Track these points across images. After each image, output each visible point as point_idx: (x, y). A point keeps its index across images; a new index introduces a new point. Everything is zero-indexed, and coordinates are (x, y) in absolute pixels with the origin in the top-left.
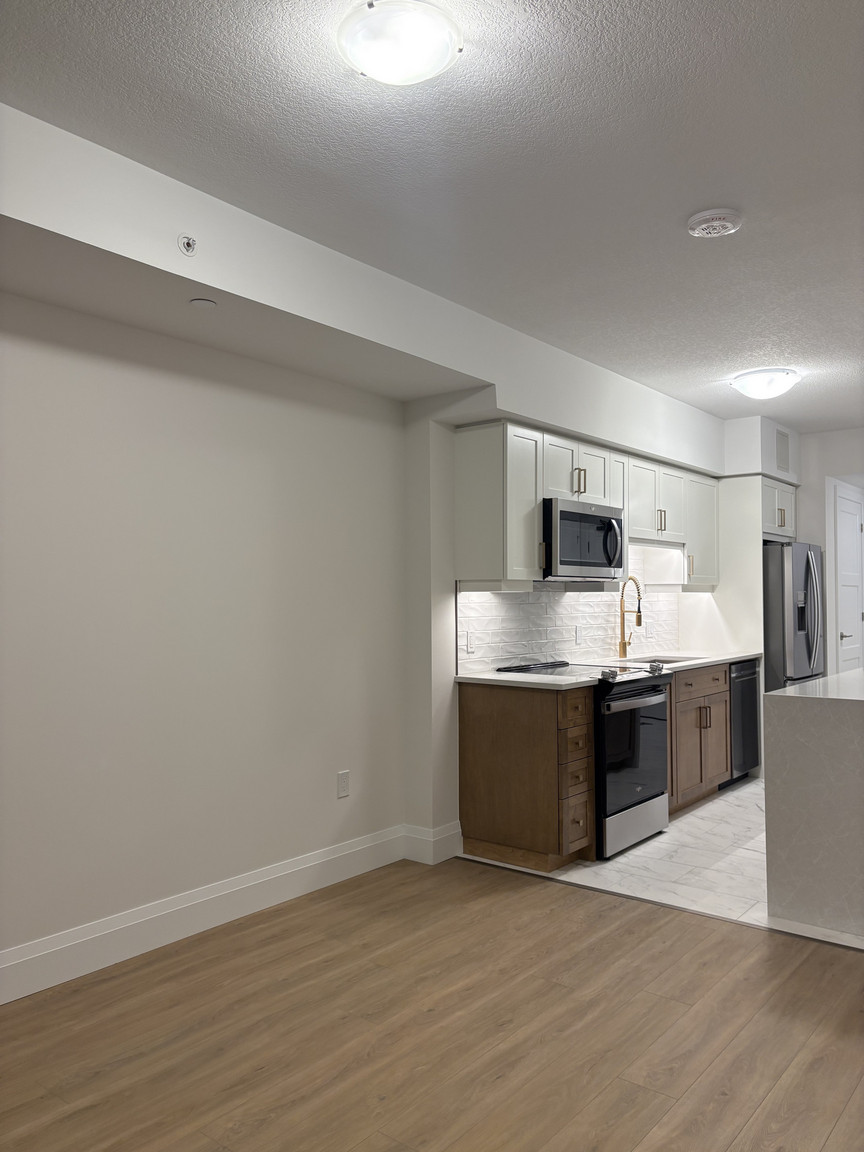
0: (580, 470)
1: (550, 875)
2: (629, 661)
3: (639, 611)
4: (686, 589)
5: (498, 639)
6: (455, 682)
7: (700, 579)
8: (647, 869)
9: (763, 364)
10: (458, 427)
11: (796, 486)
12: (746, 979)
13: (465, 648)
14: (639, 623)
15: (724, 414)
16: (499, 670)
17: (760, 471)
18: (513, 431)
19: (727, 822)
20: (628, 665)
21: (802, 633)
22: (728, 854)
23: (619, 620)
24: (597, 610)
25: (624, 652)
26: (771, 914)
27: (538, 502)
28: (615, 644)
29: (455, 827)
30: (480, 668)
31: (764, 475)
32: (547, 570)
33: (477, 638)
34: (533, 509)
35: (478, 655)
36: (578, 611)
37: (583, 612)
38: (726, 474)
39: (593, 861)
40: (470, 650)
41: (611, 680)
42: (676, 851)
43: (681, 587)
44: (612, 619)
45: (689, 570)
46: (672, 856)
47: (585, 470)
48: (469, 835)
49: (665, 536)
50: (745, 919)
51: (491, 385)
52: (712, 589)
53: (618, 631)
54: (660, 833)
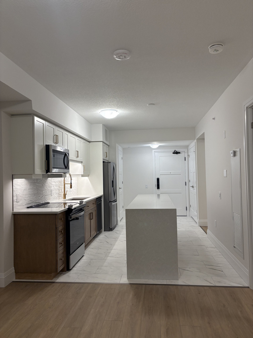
0: (56, 135)
1: (53, 281)
2: (67, 200)
3: (71, 184)
4: (83, 176)
5: (27, 196)
6: (12, 214)
7: (87, 173)
8: (84, 270)
9: (111, 108)
10: (13, 115)
11: (109, 146)
12: (132, 305)
13: (16, 200)
14: (71, 187)
15: (91, 123)
16: (28, 208)
17: (102, 140)
18: (36, 119)
19: (101, 249)
20: (67, 202)
21: (113, 188)
22: (106, 260)
23: (63, 187)
24: (57, 184)
25: (65, 197)
26: (128, 278)
27: (44, 146)
28: (62, 195)
29: (12, 270)
30: (21, 208)
31: (103, 142)
32: (48, 170)
33: (20, 196)
34: (43, 148)
35: (20, 203)
36: (52, 184)
37: (53, 185)
38: (92, 141)
39: (66, 271)
40: (18, 201)
41: (71, 208)
42: (90, 262)
43: (81, 176)
44: (61, 186)
45: (84, 170)
46: (90, 264)
47: (58, 136)
48: (18, 272)
49: (78, 159)
50: (122, 282)
51: (31, 100)
52: (88, 176)
53: (63, 190)
54: (83, 256)
